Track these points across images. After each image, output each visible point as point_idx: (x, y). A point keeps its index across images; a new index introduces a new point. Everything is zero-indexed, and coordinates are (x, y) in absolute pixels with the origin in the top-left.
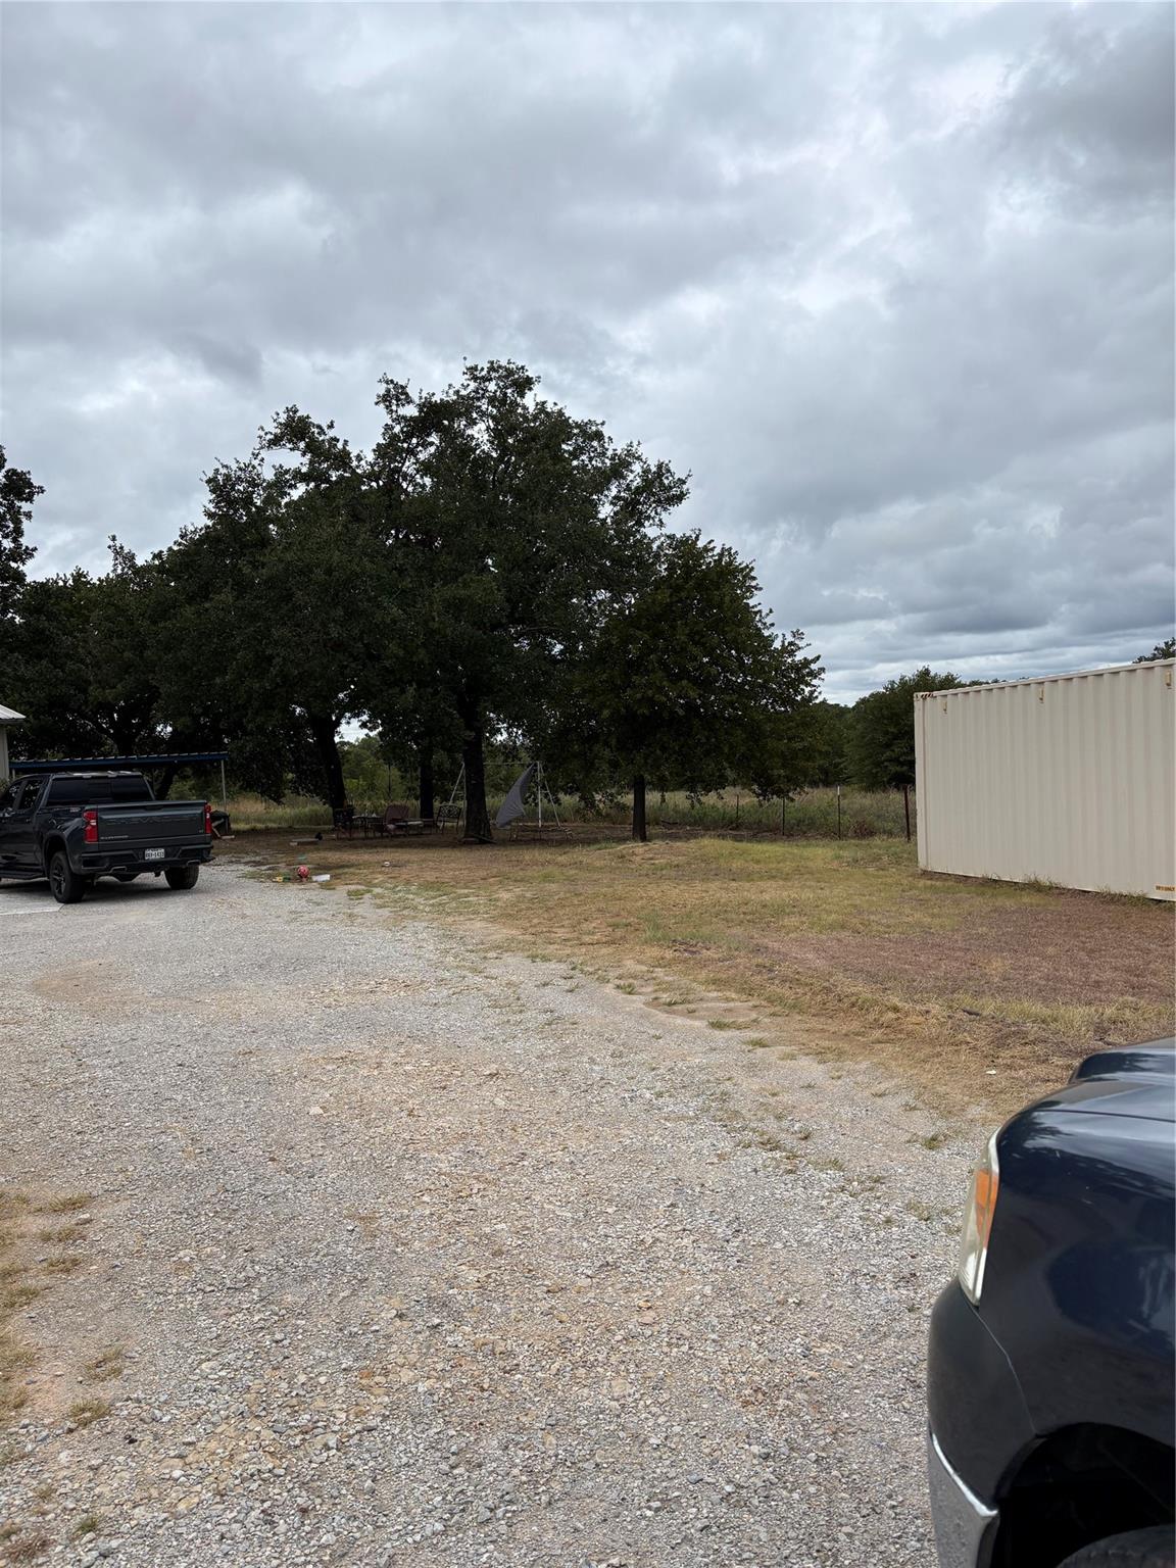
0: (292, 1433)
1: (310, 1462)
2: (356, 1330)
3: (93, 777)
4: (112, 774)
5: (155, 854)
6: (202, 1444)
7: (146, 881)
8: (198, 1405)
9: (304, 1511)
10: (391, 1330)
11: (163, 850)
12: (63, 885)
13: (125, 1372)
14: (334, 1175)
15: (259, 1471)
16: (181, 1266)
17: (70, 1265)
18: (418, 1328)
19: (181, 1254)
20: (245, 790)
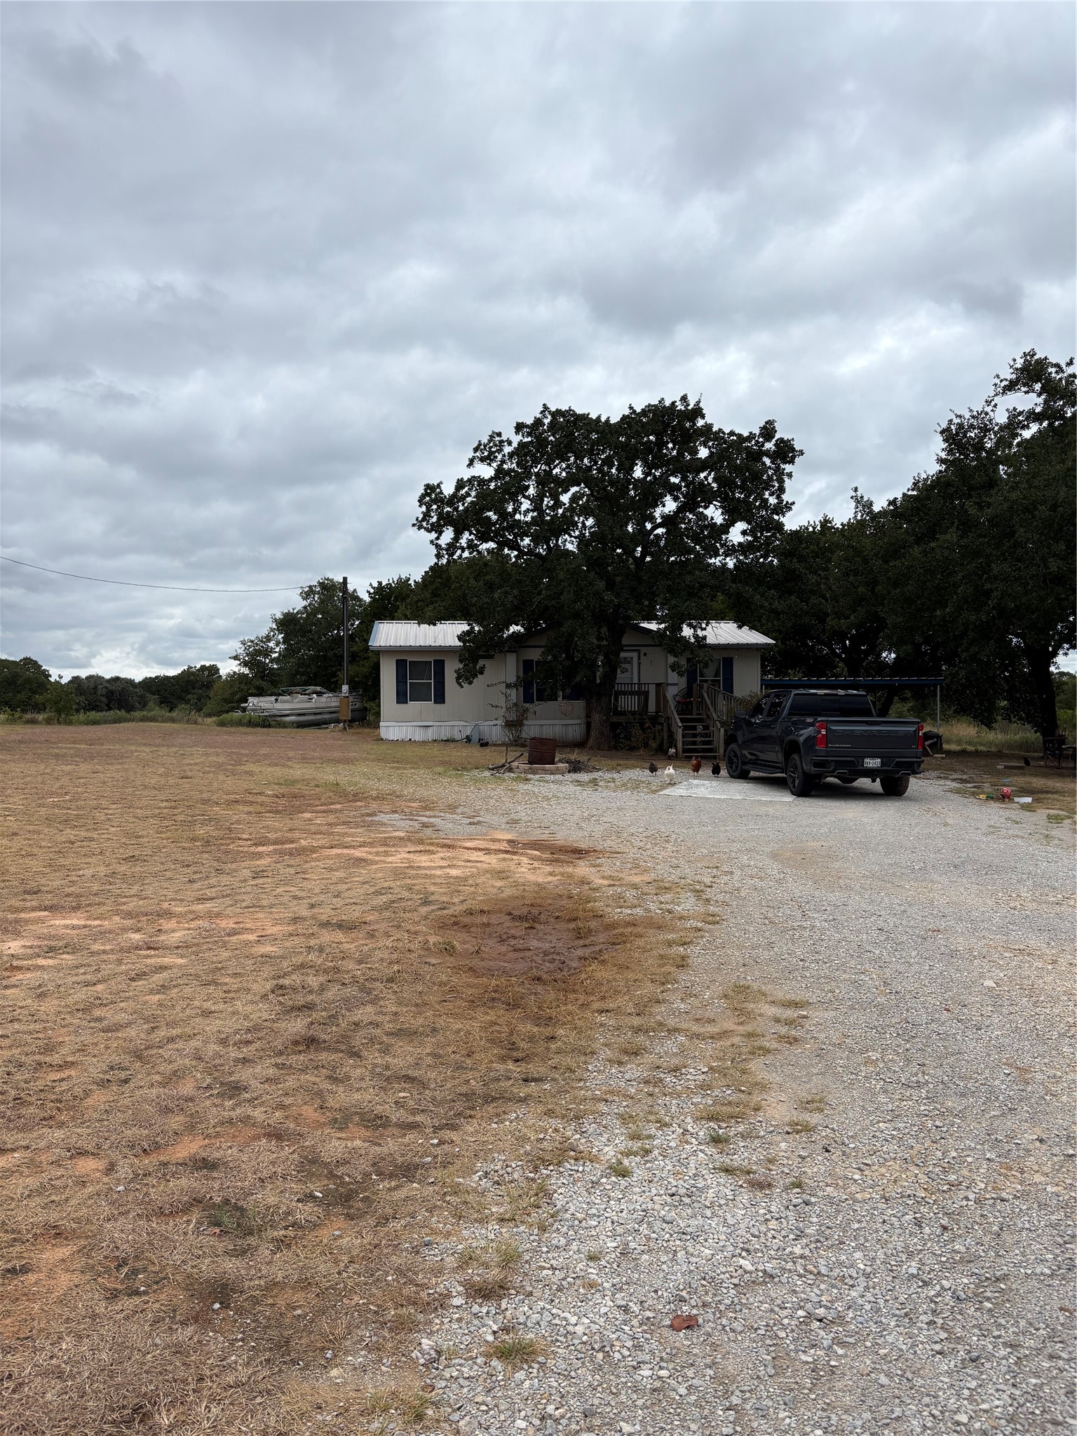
0: (941, 1182)
1: (953, 1203)
2: (1001, 1138)
3: (826, 694)
4: (841, 692)
5: (872, 763)
6: (876, 1167)
7: (864, 786)
8: (875, 1146)
9: (945, 1228)
10: (1031, 1147)
11: (879, 760)
12: (797, 781)
13: (826, 1111)
14: (999, 1033)
15: (914, 1195)
16: (868, 1062)
17: (794, 1041)
18: (1054, 1152)
19: (870, 1054)
20: (959, 713)
